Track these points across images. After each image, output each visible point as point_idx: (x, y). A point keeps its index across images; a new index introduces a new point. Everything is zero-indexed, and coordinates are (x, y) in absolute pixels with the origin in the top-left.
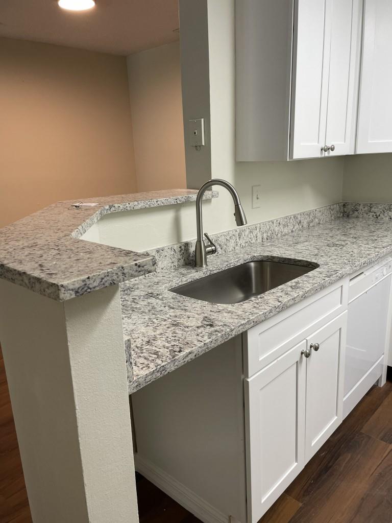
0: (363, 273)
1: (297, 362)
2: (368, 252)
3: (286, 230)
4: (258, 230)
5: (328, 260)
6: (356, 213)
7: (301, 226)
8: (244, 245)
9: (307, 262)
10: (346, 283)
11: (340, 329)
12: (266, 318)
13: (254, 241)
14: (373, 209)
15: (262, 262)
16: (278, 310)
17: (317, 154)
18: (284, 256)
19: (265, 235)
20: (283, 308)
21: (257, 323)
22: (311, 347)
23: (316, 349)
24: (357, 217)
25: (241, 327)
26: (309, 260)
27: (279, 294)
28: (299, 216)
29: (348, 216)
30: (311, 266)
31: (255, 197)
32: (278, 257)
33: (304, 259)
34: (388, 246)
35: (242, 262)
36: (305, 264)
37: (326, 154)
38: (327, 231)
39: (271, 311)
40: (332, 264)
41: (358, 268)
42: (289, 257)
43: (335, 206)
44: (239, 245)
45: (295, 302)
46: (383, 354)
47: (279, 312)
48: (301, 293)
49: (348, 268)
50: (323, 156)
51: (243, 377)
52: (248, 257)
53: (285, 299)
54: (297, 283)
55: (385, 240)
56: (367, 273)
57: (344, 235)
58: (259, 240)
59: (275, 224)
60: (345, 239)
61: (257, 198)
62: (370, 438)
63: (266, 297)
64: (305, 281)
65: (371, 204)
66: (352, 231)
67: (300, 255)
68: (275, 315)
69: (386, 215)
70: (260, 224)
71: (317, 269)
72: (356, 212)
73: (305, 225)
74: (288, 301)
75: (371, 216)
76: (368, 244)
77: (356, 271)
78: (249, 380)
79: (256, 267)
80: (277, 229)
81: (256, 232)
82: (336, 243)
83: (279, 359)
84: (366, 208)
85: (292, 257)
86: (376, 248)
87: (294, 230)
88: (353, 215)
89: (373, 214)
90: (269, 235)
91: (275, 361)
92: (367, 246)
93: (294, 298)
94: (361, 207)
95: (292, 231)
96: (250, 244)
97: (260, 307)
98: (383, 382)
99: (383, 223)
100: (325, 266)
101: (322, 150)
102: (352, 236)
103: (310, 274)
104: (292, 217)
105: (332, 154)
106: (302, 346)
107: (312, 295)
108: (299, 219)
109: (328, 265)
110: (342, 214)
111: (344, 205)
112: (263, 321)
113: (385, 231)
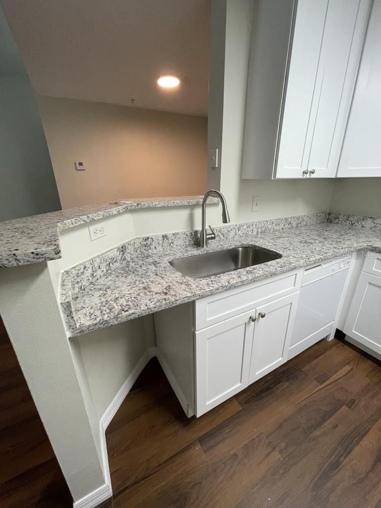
0: (321, 265)
2: (327, 251)
3: (277, 228)
5: (289, 256)
6: (337, 220)
7: (290, 226)
8: (242, 235)
9: (276, 253)
11: (291, 303)
12: (212, 293)
13: (250, 233)
14: (350, 219)
16: (225, 288)
18: (263, 246)
19: (260, 230)
20: (230, 287)
21: (202, 297)
22: (260, 314)
23: (263, 316)
24: (337, 223)
26: (278, 252)
28: (289, 219)
29: (331, 222)
30: (276, 256)
31: (254, 204)
32: (258, 247)
33: (275, 250)
38: (307, 231)
39: (218, 289)
40: (292, 257)
41: (312, 262)
42: (265, 247)
43: (321, 214)
44: (238, 234)
45: (243, 284)
46: (334, 320)
47: (226, 290)
48: (250, 278)
49: (302, 261)
51: (193, 329)
52: (238, 244)
53: (234, 281)
54: (254, 269)
55: (348, 243)
56: (324, 266)
57: (318, 235)
58: (255, 233)
60: (317, 238)
61: (256, 205)
63: (222, 277)
64: (261, 268)
65: (349, 215)
66: (326, 233)
67: (274, 247)
68: (222, 292)
69: (359, 223)
71: (278, 260)
73: (294, 225)
74: (237, 283)
75: (348, 223)
76: (331, 244)
77: (310, 265)
78: (196, 332)
80: (270, 226)
82: (308, 241)
83: (226, 320)
84: (345, 218)
85: (268, 248)
86: (335, 248)
87: (284, 228)
90: (263, 229)
92: (329, 246)
93: (243, 281)
94: (341, 216)
95: (283, 229)
96: (247, 235)
100: (286, 259)
101: (303, 173)
102: (323, 237)
103: (269, 263)
104: (284, 219)
105: (313, 176)
107: (262, 279)
108: (290, 221)
109: (289, 258)
110: (326, 220)
111: (329, 214)
112: (209, 295)
113: (352, 235)
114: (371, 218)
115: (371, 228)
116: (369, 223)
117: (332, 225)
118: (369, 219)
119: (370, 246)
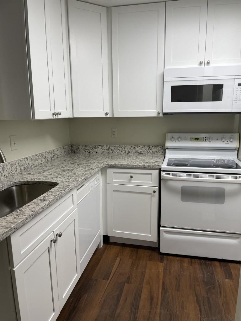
0: (84, 185)
1: (49, 247)
2: (85, 173)
3: (37, 163)
4: (17, 164)
5: (63, 181)
7: (46, 160)
8: (7, 175)
9: (51, 182)
10: (75, 192)
11: (74, 220)
12: (24, 224)
13: (14, 172)
14: (87, 148)
15: (20, 186)
16: (32, 217)
17: (51, 117)
18: (36, 180)
19: (22, 168)
20: (35, 215)
21: (17, 229)
22: (57, 235)
23: (60, 236)
24: (80, 153)
25: (5, 234)
26: (52, 181)
27: (32, 206)
28: (44, 154)
29: (74, 152)
30: (54, 185)
31: (12, 143)
32: (32, 181)
33: (49, 181)
34: (96, 168)
35: (6, 187)
36: (50, 183)
37: (56, 117)
38: (62, 162)
39: (27, 219)
40: (65, 182)
41: (81, 182)
42: (39, 181)
43: (66, 147)
44: (3, 175)
45: (43, 209)
46: (100, 229)
47: (33, 218)
48: (47, 203)
49: (75, 183)
50: (54, 118)
51: (10, 268)
52: (10, 184)
53: (37, 209)
54: (45, 197)
55: (94, 165)
56: (86, 185)
57: (73, 163)
58: (19, 171)
59: (28, 160)
60: (73, 166)
61: (14, 144)
62: (97, 280)
63: (23, 210)
64: (50, 195)
65: (86, 145)
66: (77, 161)
67: (46, 178)
68: (30, 220)
69: (94, 151)
70: (18, 160)
71: (57, 186)
72: (78, 150)
73: (49, 159)
74: (39, 210)
75: (87, 152)
76: (85, 168)
77: (80, 184)
78: (14, 269)
79: (17, 190)
80: (30, 163)
81: (16, 166)
82: (68, 169)
83: (35, 249)
84: (84, 148)
85: (41, 180)
86: (89, 170)
87: (42, 162)
88: (77, 152)
89: (88, 150)
90: (25, 167)
91: (33, 251)
92: (85, 169)
93: (43, 207)
94: (81, 147)
95: (41, 163)
96: (12, 174)
97: (19, 218)
98: (102, 244)
99: (93, 155)
100: (62, 184)
101: (53, 114)
102: (77, 164)
103: (53, 190)
104: (40, 154)
105: (60, 117)
106: (51, 236)
107: (54, 203)
108: (45, 155)
109: (64, 183)
110: (71, 151)
111: (71, 146)
112: (21, 226)
113: (94, 160)
114: (100, 146)
115: (102, 153)
116: (99, 150)
117: (76, 155)
118: (99, 147)
119: (107, 165)
